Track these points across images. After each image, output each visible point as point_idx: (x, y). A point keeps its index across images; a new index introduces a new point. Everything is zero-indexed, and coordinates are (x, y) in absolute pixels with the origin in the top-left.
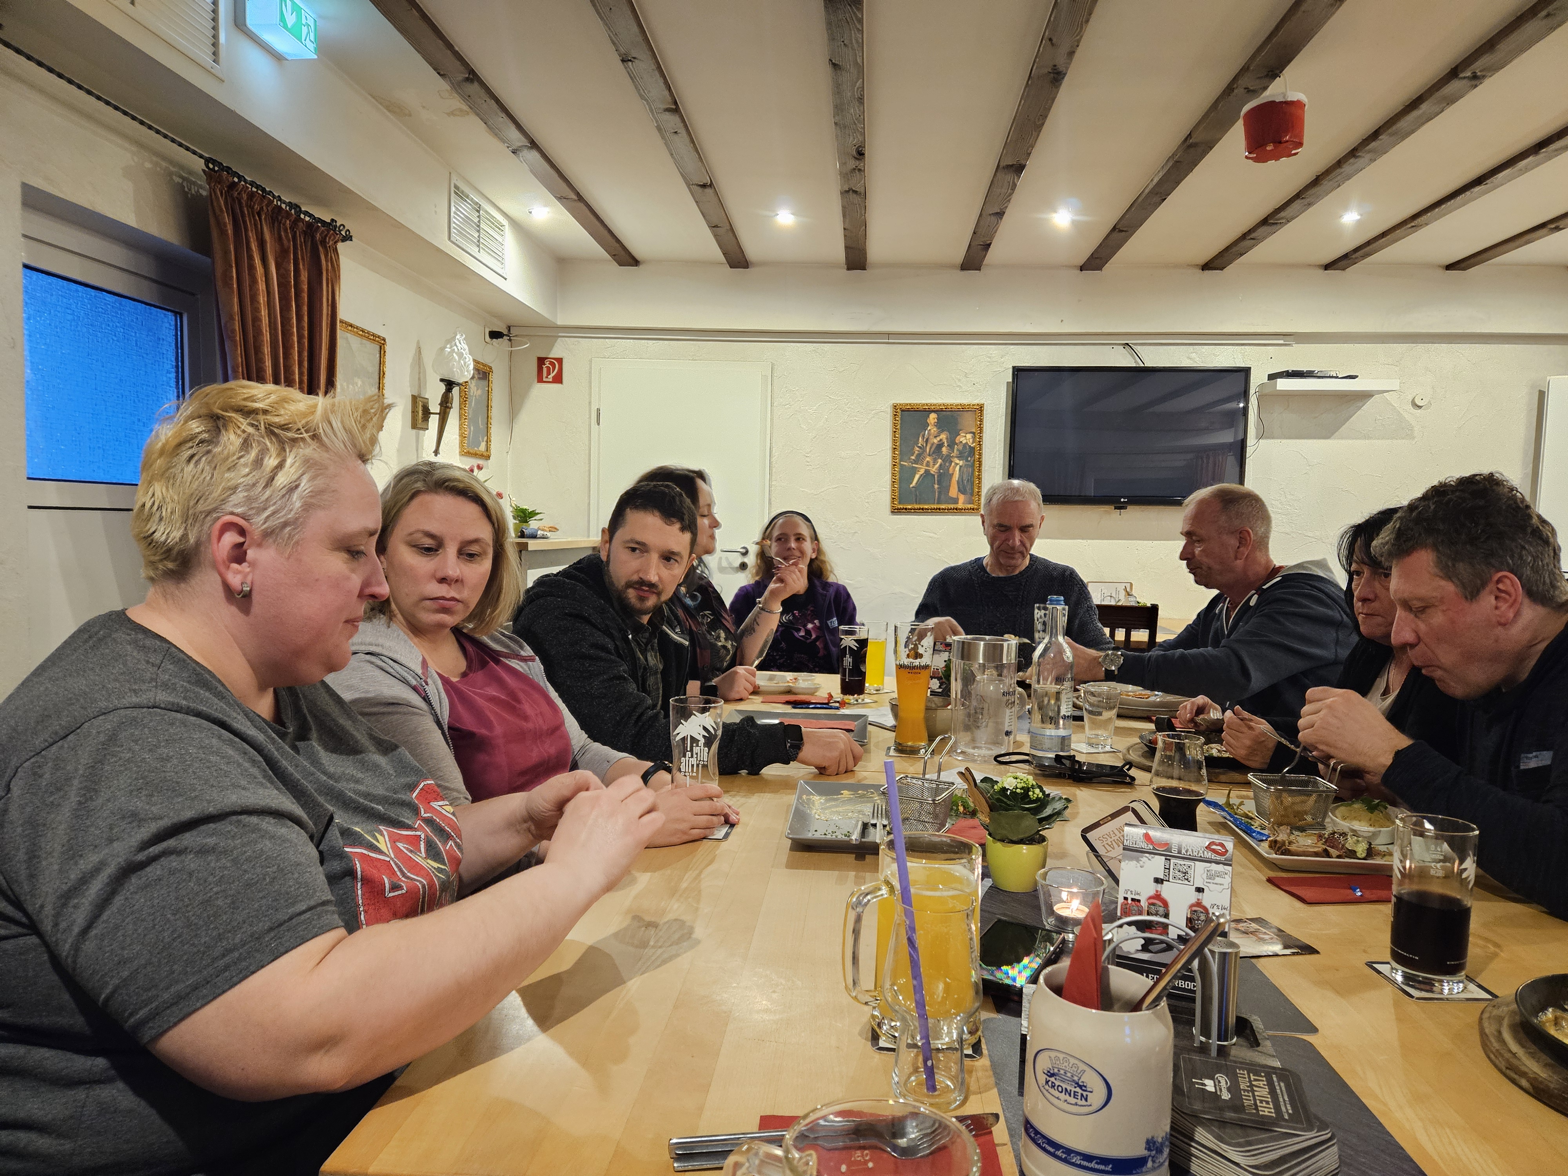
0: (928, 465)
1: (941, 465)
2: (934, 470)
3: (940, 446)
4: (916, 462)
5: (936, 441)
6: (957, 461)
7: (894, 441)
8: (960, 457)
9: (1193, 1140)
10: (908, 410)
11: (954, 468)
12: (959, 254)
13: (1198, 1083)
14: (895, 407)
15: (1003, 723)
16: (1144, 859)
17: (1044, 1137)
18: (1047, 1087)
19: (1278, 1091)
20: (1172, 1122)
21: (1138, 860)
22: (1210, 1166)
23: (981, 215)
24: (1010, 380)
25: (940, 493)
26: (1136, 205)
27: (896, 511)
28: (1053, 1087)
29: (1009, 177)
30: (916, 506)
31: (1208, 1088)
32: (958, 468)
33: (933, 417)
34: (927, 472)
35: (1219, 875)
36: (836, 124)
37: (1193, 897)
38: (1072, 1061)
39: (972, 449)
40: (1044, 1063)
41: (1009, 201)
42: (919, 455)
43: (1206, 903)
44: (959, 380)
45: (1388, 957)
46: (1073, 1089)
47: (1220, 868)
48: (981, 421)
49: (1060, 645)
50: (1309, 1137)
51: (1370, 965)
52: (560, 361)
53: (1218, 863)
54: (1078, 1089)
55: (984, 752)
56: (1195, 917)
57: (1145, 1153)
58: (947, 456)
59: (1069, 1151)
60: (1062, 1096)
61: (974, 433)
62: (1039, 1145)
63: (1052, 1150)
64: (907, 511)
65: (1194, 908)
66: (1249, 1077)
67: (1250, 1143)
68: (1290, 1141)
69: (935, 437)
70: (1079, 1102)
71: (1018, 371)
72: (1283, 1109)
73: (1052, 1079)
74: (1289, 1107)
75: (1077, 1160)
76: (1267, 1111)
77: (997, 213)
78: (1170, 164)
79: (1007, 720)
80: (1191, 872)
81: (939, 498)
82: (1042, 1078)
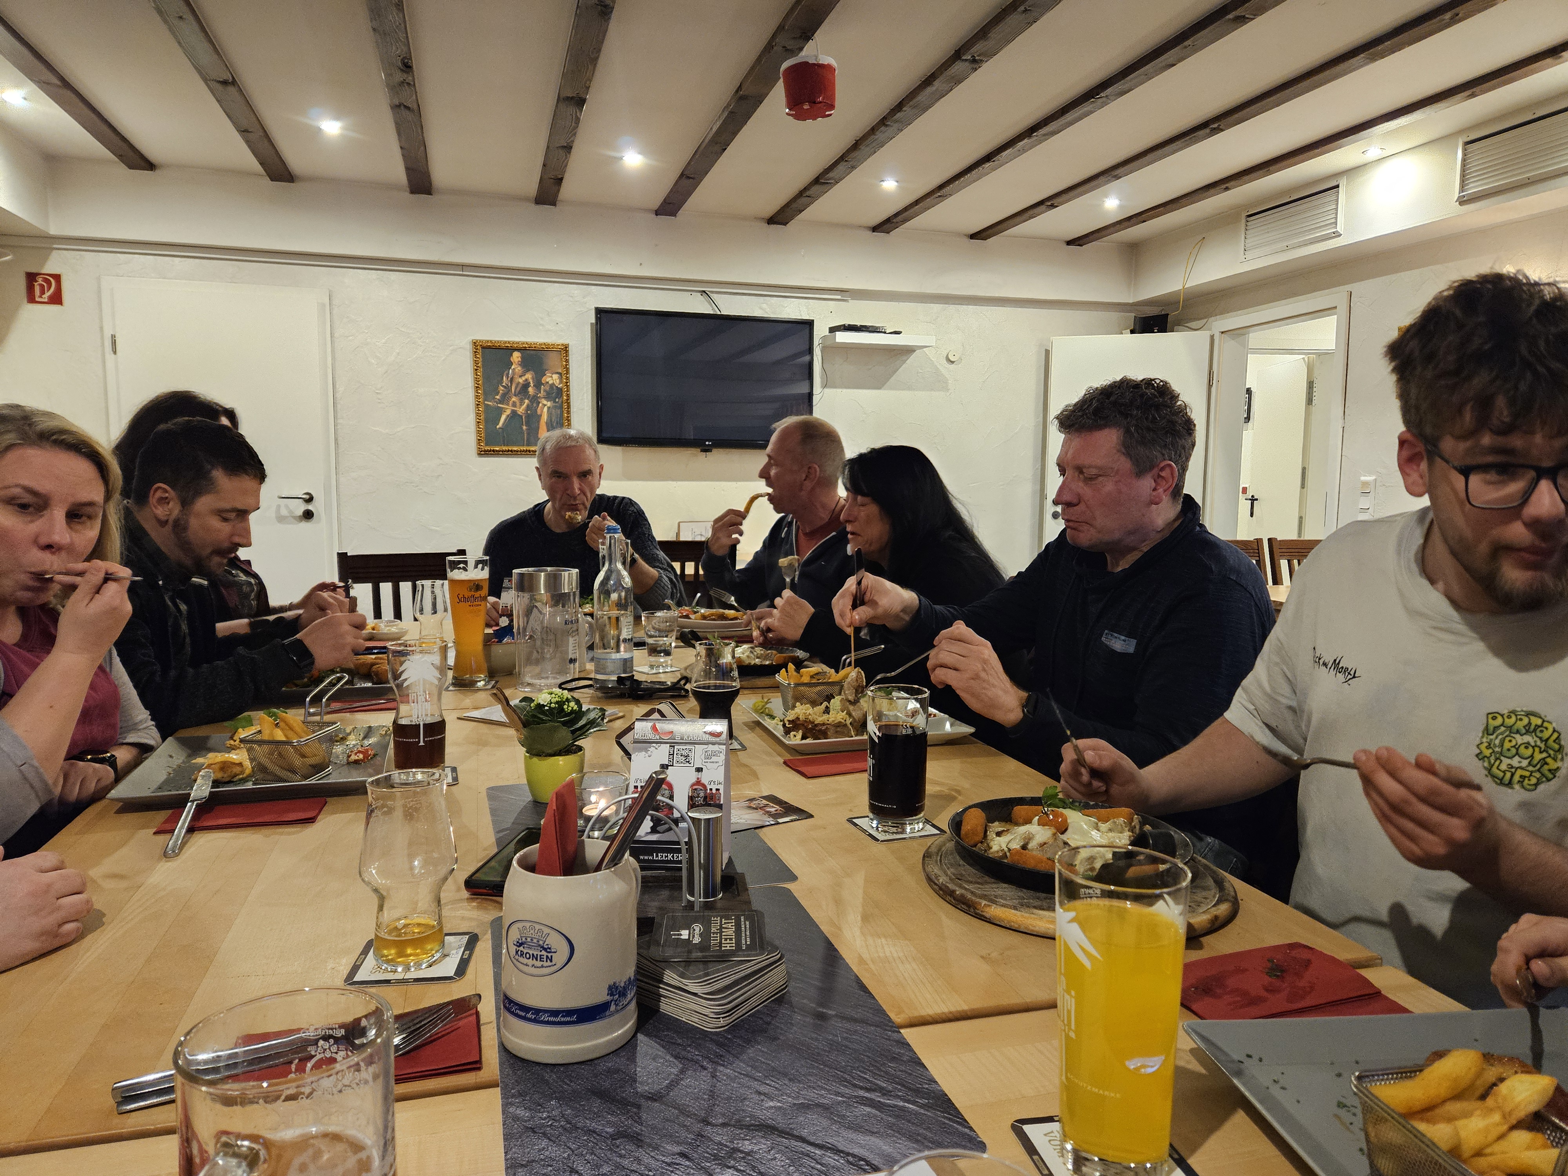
0: (514, 405)
1: (528, 406)
2: (521, 410)
3: (526, 385)
4: (501, 402)
5: (521, 380)
6: (545, 402)
7: (476, 380)
8: (548, 397)
9: (661, 982)
10: (489, 347)
11: (542, 409)
12: (532, 186)
13: (675, 935)
14: (475, 343)
15: (567, 653)
16: (652, 749)
17: (517, 1004)
18: (517, 957)
19: (743, 929)
20: (638, 967)
21: (646, 750)
22: (675, 1002)
23: (548, 147)
24: (594, 321)
25: (528, 434)
26: (699, 153)
27: (483, 453)
28: (522, 955)
29: (571, 110)
30: (504, 448)
31: (682, 937)
32: (545, 409)
33: (516, 356)
34: (514, 413)
35: (715, 754)
36: (374, 30)
37: (693, 777)
38: (537, 927)
39: (560, 391)
40: (515, 935)
41: (575, 134)
42: (504, 395)
43: (705, 781)
44: (542, 319)
45: (866, 811)
46: (539, 953)
47: (716, 748)
48: (567, 361)
49: (619, 572)
50: (759, 960)
51: (850, 821)
52: (57, 278)
53: (713, 744)
54: (543, 953)
55: (551, 681)
56: (695, 795)
57: (609, 998)
58: (534, 396)
59: (537, 1011)
60: (530, 962)
61: (560, 374)
62: (513, 1013)
63: (523, 1014)
64: (495, 453)
65: (695, 787)
66: (721, 921)
67: (707, 975)
68: (743, 967)
69: (520, 376)
70: (545, 964)
71: (600, 312)
72: (743, 942)
73: (521, 948)
74: (748, 940)
75: (545, 1017)
76: (728, 946)
77: (563, 147)
78: (726, 114)
79: (571, 648)
80: (692, 755)
81: (528, 440)
82: (513, 949)
